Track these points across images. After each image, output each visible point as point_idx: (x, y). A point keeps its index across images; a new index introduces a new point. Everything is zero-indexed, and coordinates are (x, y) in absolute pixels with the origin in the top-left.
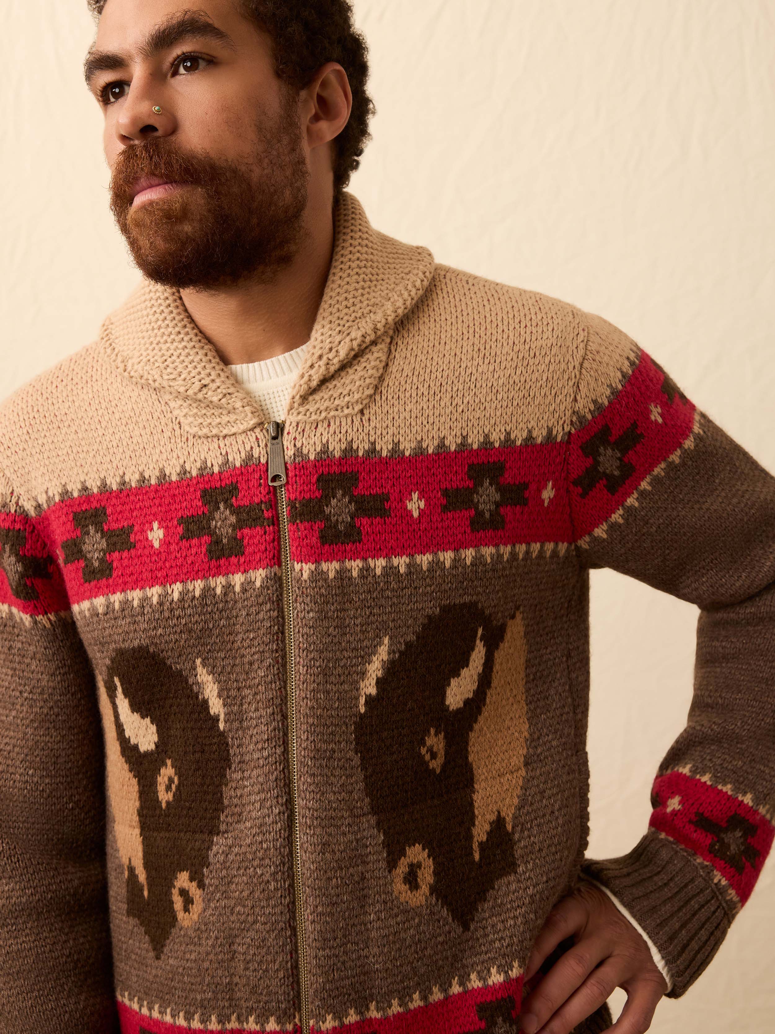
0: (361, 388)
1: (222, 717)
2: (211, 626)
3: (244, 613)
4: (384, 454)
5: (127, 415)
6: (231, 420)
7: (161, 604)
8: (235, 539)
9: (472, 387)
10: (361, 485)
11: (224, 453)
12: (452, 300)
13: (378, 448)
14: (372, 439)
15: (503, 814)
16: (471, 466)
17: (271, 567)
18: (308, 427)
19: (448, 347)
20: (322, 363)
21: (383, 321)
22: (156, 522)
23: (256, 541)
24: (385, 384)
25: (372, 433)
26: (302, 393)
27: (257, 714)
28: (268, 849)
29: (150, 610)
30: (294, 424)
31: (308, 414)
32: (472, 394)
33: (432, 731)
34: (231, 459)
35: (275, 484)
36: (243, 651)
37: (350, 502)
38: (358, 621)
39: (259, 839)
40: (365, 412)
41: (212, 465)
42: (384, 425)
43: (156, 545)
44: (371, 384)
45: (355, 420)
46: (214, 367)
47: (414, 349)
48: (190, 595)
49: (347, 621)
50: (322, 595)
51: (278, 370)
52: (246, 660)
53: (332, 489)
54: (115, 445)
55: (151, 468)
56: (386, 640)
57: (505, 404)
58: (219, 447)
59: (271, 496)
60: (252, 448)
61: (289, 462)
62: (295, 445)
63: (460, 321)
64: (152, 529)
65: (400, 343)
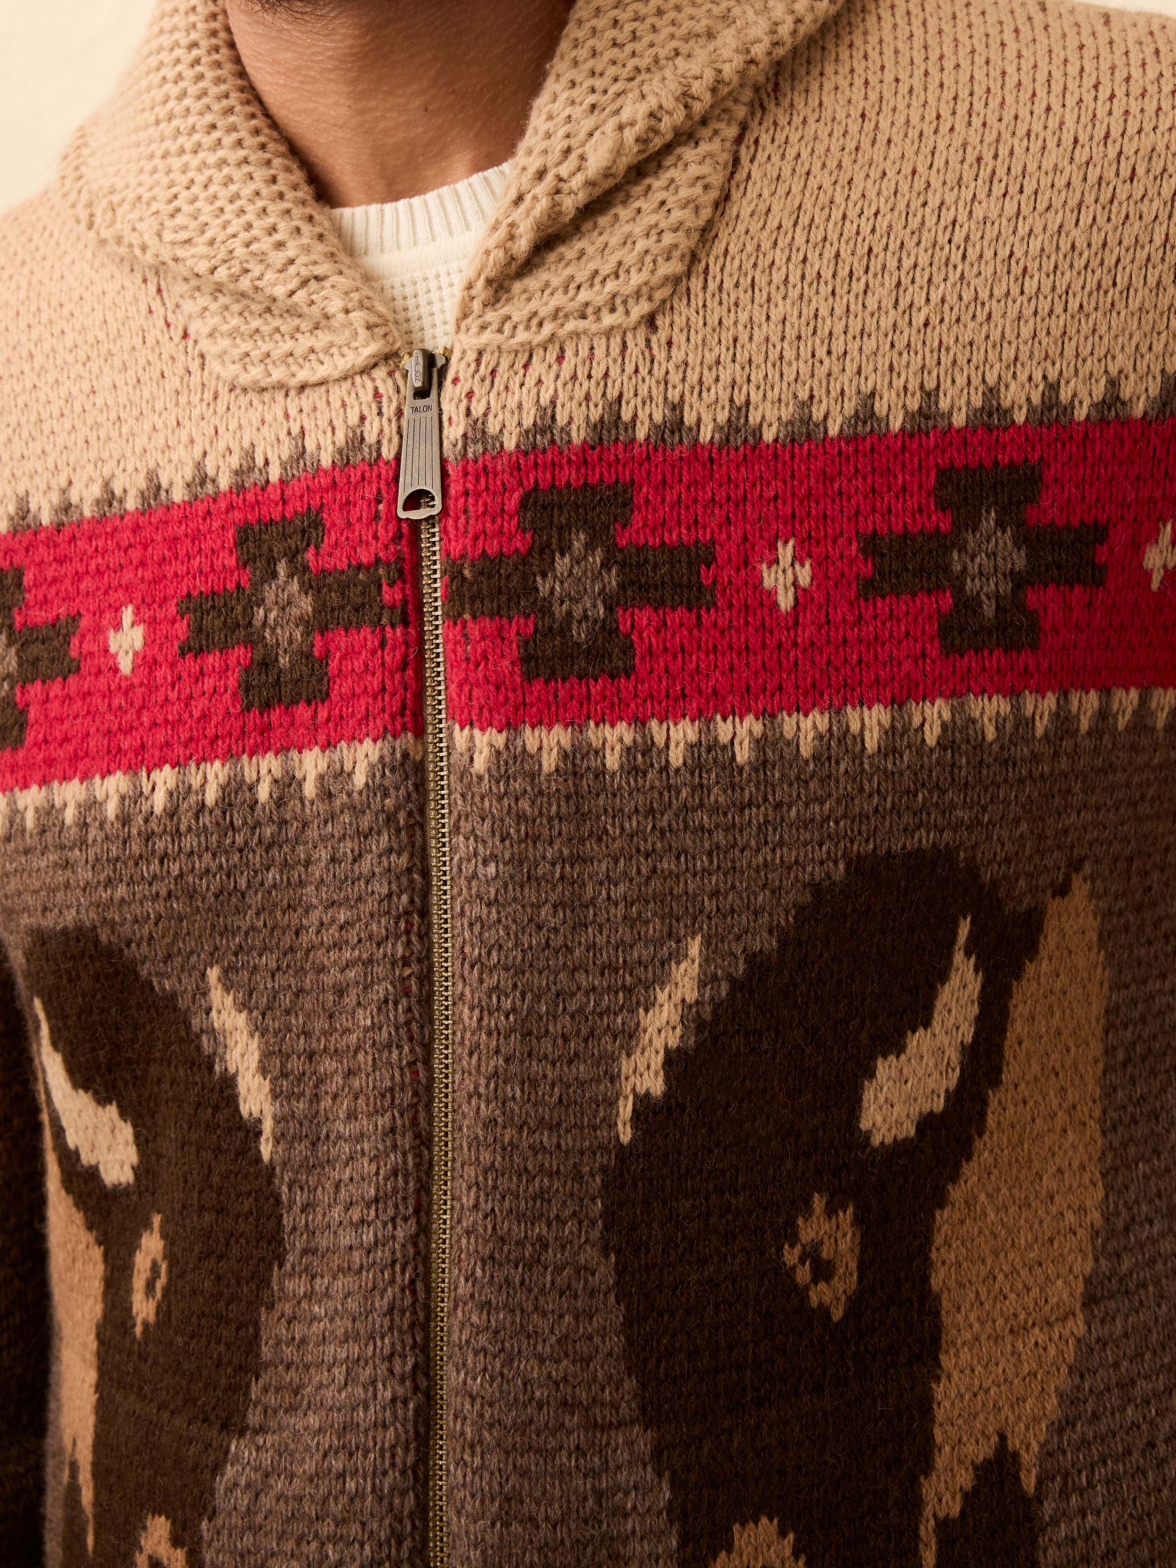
0: (648, 259)
1: (268, 1126)
2: (243, 883)
3: (324, 855)
4: (706, 435)
5: (90, 338)
6: (318, 346)
7: (125, 819)
8: (308, 656)
9: (956, 257)
10: (637, 520)
11: (296, 430)
12: (918, 32)
13: (689, 419)
14: (674, 395)
15: (1014, 1443)
16: (945, 473)
17: (395, 737)
18: (505, 364)
19: (895, 153)
20: (542, 189)
21: (709, 75)
22: (130, 608)
23: (358, 664)
24: (719, 248)
25: (675, 378)
26: (490, 271)
27: (353, 1128)
28: (359, 1495)
29: (100, 836)
30: (471, 356)
31: (508, 327)
32: (954, 277)
33: (818, 1202)
34: (310, 446)
35: (414, 515)
36: (320, 956)
37: (606, 565)
38: (618, 892)
39: (337, 1464)
40: (659, 322)
41: (267, 463)
42: (710, 358)
43: (126, 665)
44: (676, 246)
45: (630, 344)
46: (288, 212)
47: (804, 155)
48: (193, 799)
49: (589, 891)
50: (521, 817)
51: (454, 219)
52: (328, 980)
53: (560, 528)
54: (56, 412)
55: (130, 468)
56: (695, 948)
57: (1044, 306)
58: (287, 416)
59: (403, 548)
60: (363, 418)
61: (451, 458)
62: (468, 412)
63: (933, 84)
64: (118, 626)
65: (765, 139)
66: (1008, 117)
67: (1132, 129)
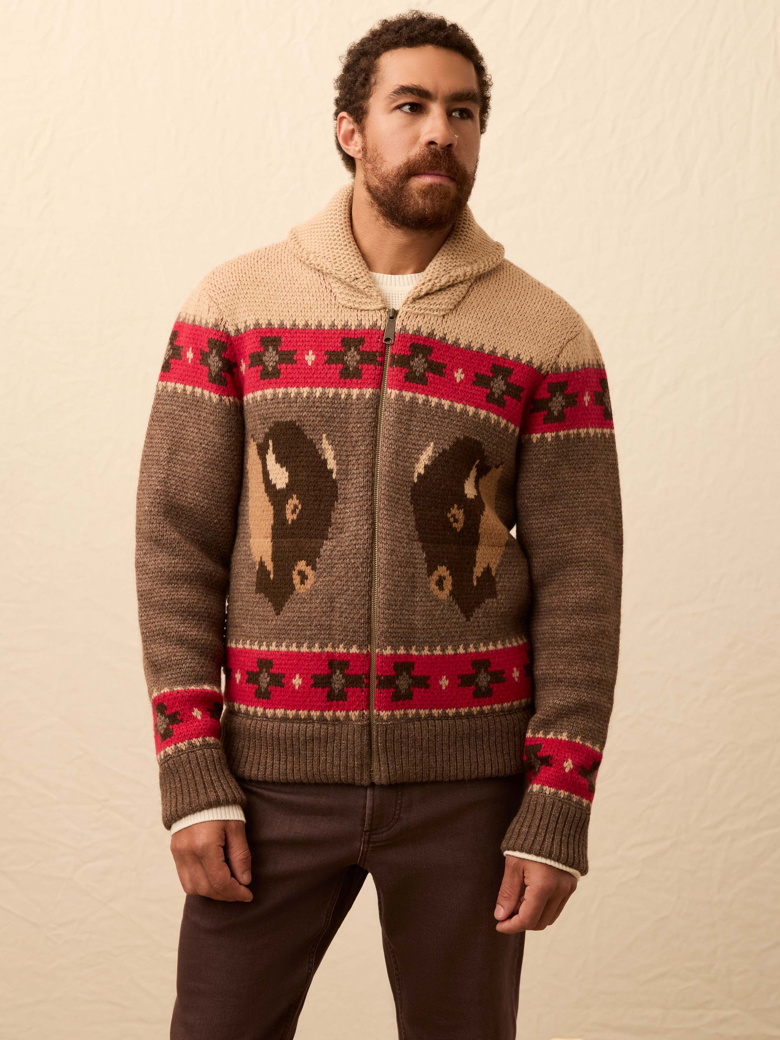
0: (447, 304)
1: (335, 471)
3: (356, 412)
4: (449, 342)
6: (368, 302)
7: (308, 398)
8: (358, 369)
9: (508, 324)
10: (433, 355)
11: (359, 319)
13: (447, 338)
14: (445, 332)
15: (491, 566)
16: (494, 365)
17: (376, 389)
18: (412, 316)
20: (430, 283)
21: (471, 272)
22: (311, 351)
23: (369, 372)
24: (460, 307)
25: (446, 329)
26: (414, 296)
27: (358, 471)
29: (301, 401)
30: (404, 313)
31: (414, 309)
32: (506, 327)
33: (456, 506)
34: (363, 323)
35: (386, 343)
37: (425, 362)
38: (418, 429)
40: (445, 317)
41: (351, 325)
42: (454, 327)
43: (310, 363)
44: (453, 303)
45: (439, 319)
48: (326, 395)
49: (412, 427)
50: (400, 409)
53: (417, 352)
55: (313, 319)
56: (432, 444)
57: (522, 339)
58: (357, 316)
59: (383, 349)
60: (377, 320)
61: (397, 332)
62: (402, 324)
64: (308, 354)
65: (475, 288)
66: (526, 301)
67: (549, 314)
